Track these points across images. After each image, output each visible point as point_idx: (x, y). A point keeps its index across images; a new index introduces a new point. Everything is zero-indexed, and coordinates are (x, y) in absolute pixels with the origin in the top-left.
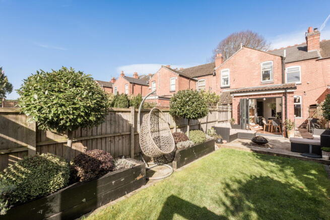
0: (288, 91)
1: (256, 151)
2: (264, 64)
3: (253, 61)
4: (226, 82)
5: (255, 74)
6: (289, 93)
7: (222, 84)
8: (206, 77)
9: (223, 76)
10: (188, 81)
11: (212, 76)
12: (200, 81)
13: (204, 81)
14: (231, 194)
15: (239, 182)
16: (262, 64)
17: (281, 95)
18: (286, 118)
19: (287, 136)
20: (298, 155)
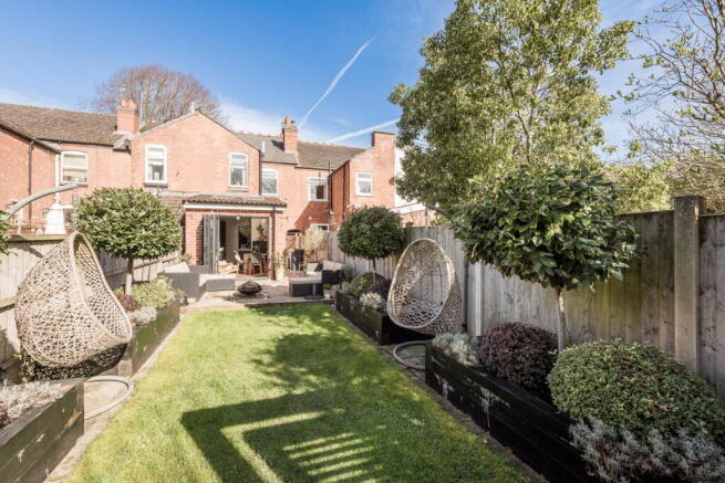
0: (277, 209)
1: (251, 307)
2: (234, 156)
3: (215, 145)
4: (157, 174)
5: (219, 170)
6: (278, 212)
7: (147, 176)
8: (92, 150)
9: (150, 159)
10: (27, 146)
11: (110, 150)
12: (66, 156)
13: (84, 157)
14: (271, 370)
15: (268, 352)
16: (230, 154)
17: (268, 215)
18: (273, 250)
19: (274, 278)
20: (301, 300)
